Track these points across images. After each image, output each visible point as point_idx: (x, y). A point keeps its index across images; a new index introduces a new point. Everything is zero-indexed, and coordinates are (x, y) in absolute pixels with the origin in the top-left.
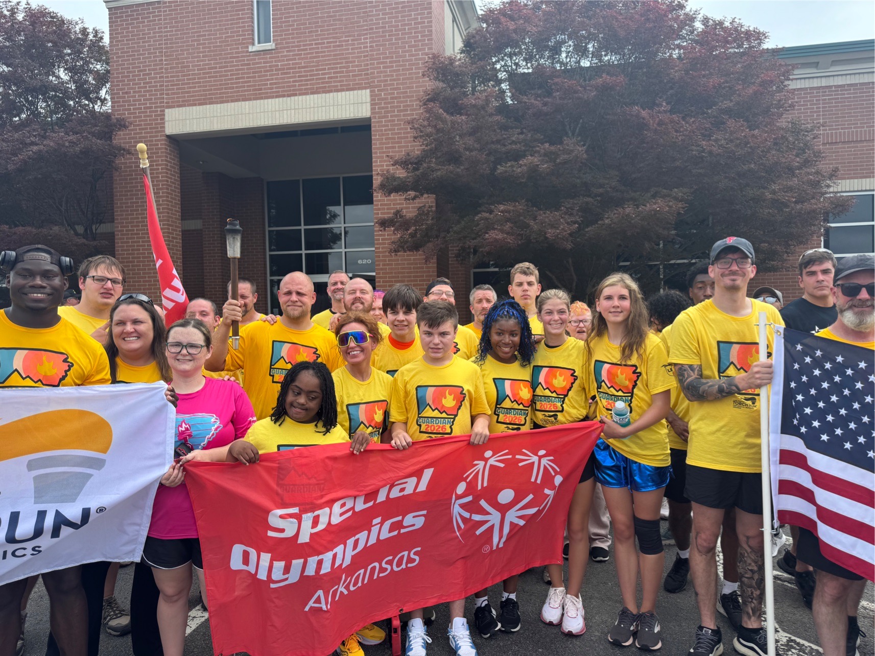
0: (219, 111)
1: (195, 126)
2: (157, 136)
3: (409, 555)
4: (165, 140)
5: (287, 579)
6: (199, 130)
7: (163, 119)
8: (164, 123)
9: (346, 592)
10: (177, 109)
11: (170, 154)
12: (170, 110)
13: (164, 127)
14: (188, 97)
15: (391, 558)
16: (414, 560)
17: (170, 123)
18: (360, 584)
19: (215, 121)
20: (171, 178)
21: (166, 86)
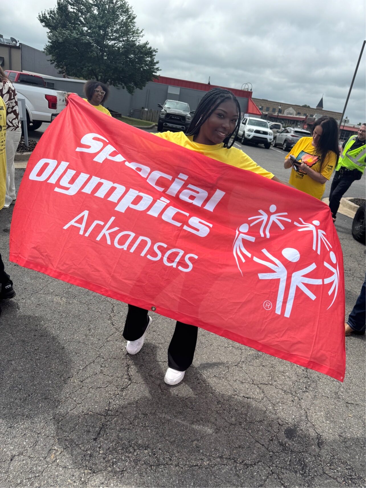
3: (183, 257)
5: (67, 189)
9: (109, 242)
15: (165, 246)
16: (186, 266)
18: (125, 247)
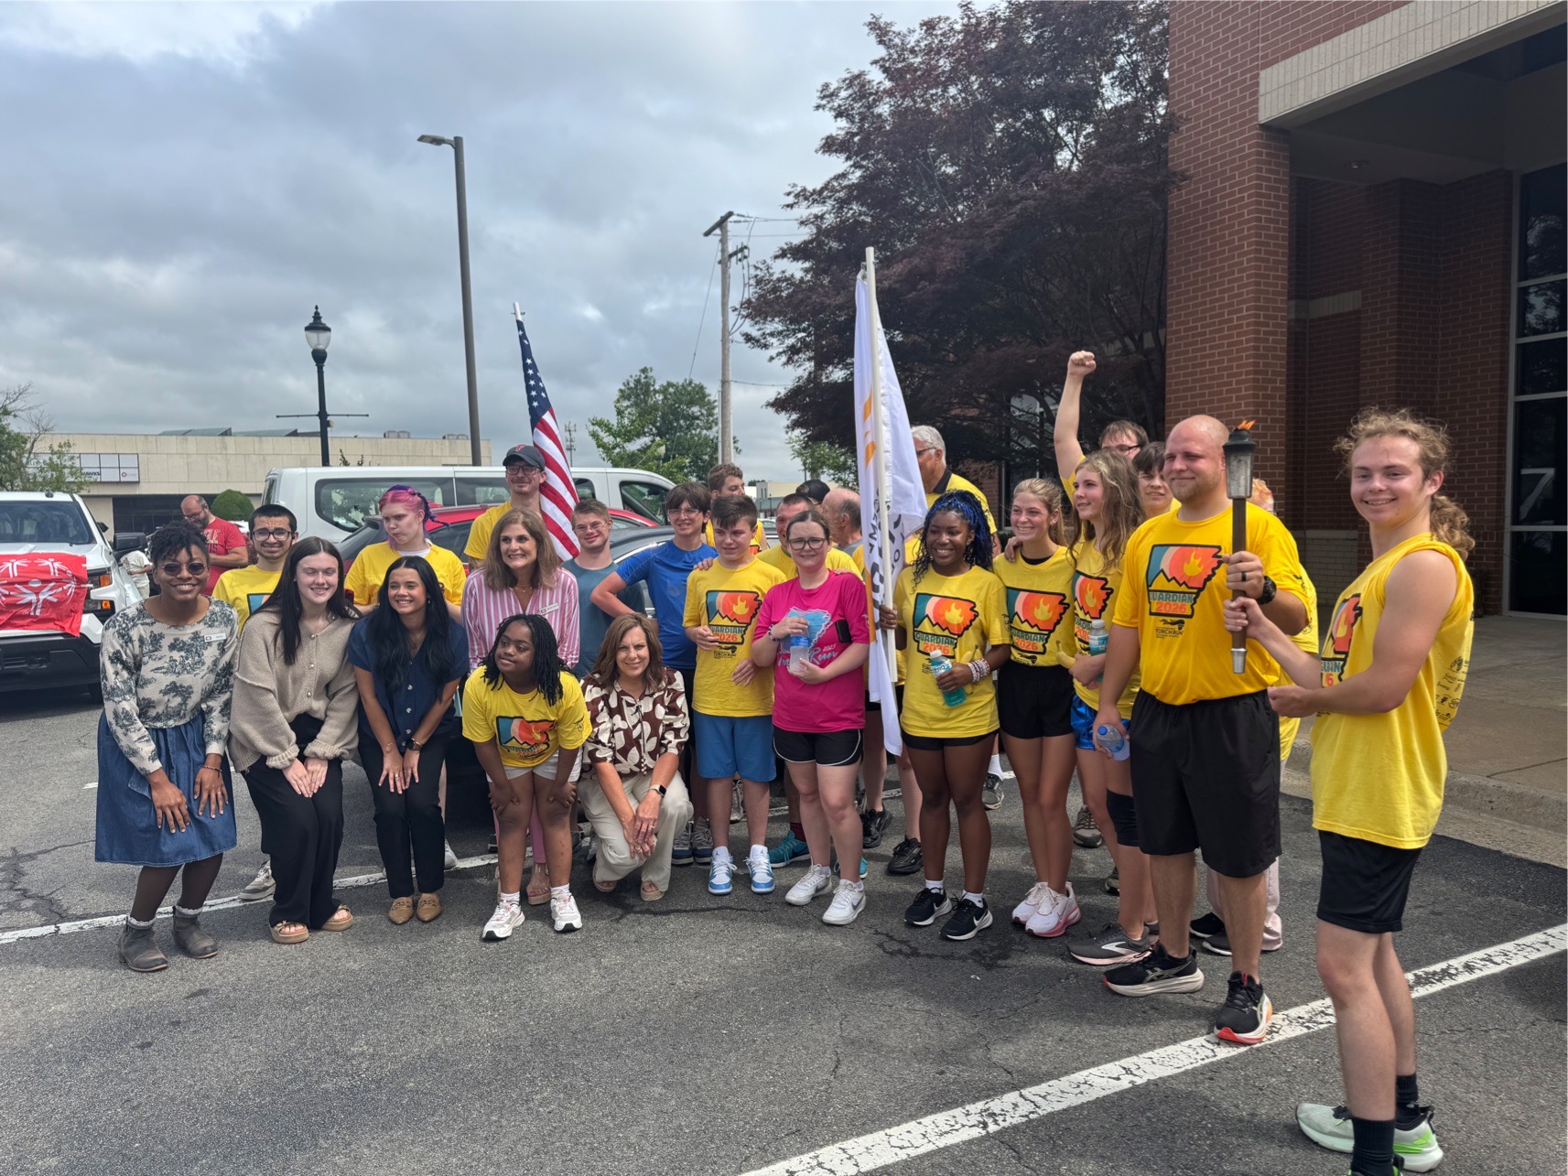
0: (1365, 39)
1: (1315, 89)
2: (1242, 132)
4: (1258, 136)
6: (1322, 96)
7: (1256, 92)
8: (1256, 102)
10: (1282, 64)
11: (1269, 163)
12: (1269, 70)
13: (1256, 110)
14: (1304, 30)
17: (1268, 96)
19: (1357, 65)
20: (1268, 212)
21: (1264, 23)
